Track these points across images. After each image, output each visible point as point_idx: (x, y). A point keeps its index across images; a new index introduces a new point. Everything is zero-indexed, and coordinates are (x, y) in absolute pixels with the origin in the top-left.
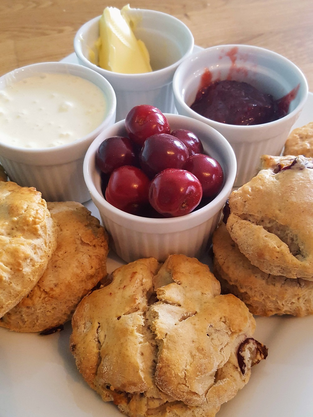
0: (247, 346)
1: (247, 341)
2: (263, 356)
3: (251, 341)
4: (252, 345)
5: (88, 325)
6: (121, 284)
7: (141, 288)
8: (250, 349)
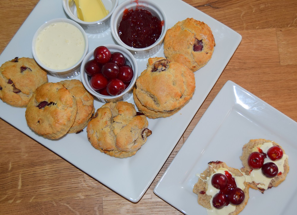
0: (145, 131)
1: (145, 130)
2: (150, 133)
3: (146, 130)
4: (146, 131)
5: (93, 131)
6: (101, 117)
7: (108, 117)
8: (146, 132)
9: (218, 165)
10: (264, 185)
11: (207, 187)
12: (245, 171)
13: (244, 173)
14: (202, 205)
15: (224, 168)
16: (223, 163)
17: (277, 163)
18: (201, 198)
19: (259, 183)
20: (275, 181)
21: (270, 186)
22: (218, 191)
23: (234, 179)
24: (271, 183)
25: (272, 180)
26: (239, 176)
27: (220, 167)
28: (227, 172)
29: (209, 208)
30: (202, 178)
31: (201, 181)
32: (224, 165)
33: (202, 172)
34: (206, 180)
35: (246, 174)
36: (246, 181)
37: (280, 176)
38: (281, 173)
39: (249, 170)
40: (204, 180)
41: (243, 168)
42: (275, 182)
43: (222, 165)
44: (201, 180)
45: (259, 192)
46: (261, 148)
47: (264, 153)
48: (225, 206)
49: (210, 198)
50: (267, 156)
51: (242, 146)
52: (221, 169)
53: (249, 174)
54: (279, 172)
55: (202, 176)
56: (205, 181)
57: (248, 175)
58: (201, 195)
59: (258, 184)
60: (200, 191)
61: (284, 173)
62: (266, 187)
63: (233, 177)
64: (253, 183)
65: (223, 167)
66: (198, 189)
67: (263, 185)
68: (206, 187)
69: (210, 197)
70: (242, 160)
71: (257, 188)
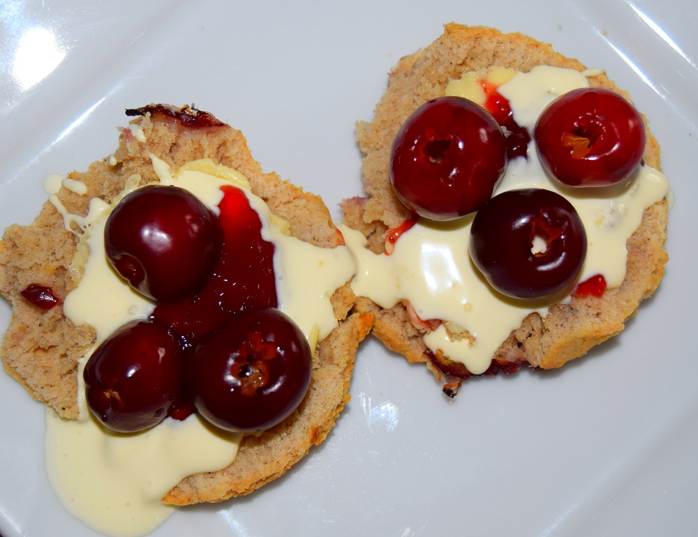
9: (190, 138)
10: (473, 340)
11: (82, 270)
12: (368, 219)
13: (355, 238)
14: (23, 380)
15: (221, 169)
16: (224, 135)
17: (589, 210)
18: (25, 329)
19: (440, 322)
20: (549, 325)
21: (512, 354)
22: (138, 308)
23: (269, 248)
24: (521, 337)
25: (527, 319)
26: (316, 241)
27: (198, 153)
28: (232, 196)
29: (65, 412)
30: (64, 203)
31: (53, 219)
32: (233, 151)
33: (83, 168)
34: (80, 220)
35: (368, 247)
36: (358, 289)
37: (591, 300)
38: (597, 285)
39: (393, 219)
40: (69, 218)
41: (358, 201)
42: (546, 338)
43: (217, 141)
44: (55, 211)
45: (426, 383)
46: (505, 91)
47: (511, 124)
48: (170, 420)
49: (80, 340)
50: (532, 149)
51: (393, 63)
52: (200, 170)
53: (388, 246)
54: (589, 269)
55: (71, 192)
56: (76, 226)
57: (380, 250)
58: (29, 315)
59: (433, 324)
60: (24, 281)
61: (621, 288)
62: (477, 361)
63: (266, 235)
64: (400, 312)
65: (223, 159)
66: (18, 269)
67: (465, 342)
68: (73, 268)
69: (82, 333)
70: (364, 147)
71: (419, 354)
